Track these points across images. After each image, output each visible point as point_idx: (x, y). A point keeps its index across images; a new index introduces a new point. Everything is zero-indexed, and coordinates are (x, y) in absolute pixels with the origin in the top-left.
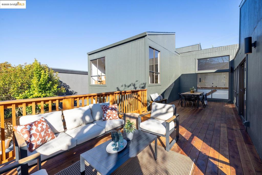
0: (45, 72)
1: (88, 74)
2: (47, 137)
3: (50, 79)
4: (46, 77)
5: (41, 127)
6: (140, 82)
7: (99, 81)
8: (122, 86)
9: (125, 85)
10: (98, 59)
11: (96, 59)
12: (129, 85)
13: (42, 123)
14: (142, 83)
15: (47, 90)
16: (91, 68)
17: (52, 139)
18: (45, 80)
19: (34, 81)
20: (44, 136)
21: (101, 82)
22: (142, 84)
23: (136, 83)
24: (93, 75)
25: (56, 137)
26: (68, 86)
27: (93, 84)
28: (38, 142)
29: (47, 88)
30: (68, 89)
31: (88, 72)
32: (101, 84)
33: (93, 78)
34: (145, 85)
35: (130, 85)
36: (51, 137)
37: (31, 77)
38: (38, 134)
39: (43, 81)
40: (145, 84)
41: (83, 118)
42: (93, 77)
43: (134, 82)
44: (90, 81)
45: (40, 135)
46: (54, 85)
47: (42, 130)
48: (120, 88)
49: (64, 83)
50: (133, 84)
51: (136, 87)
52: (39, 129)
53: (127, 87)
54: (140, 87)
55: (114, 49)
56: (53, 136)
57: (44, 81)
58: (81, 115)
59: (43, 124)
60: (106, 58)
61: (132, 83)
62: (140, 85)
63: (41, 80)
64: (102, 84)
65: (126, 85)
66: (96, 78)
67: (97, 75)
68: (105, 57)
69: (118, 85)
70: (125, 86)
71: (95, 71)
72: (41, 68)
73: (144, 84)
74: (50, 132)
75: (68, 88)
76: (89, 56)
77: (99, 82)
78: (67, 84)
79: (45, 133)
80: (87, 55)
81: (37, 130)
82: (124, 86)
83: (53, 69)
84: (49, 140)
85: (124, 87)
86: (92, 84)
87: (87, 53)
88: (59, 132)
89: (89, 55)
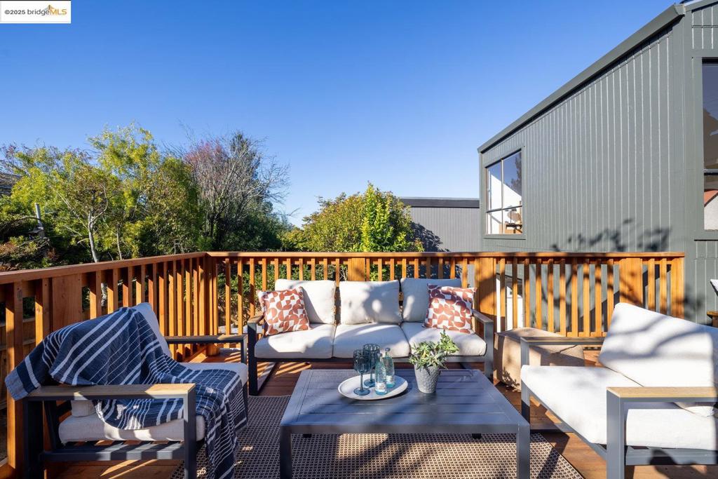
0: (384, 207)
1: (480, 206)
2: (291, 323)
3: (394, 220)
4: (386, 217)
5: (288, 302)
6: (639, 225)
8: (570, 240)
9: (580, 236)
10: (503, 159)
11: (500, 161)
12: (593, 235)
13: (293, 294)
14: (652, 228)
15: (385, 245)
16: (487, 187)
17: (301, 329)
18: (384, 224)
19: (364, 227)
20: (287, 319)
21: (518, 228)
22: (648, 234)
23: (622, 230)
24: (493, 208)
25: (309, 328)
26: (437, 237)
27: (494, 233)
28: (274, 324)
29: (386, 241)
30: (435, 245)
31: (478, 201)
32: (517, 233)
33: (492, 217)
34: (665, 239)
35: (599, 238)
36: (300, 325)
38: (279, 311)
39: (379, 225)
40: (664, 234)
41: (367, 305)
42: (493, 213)
43: (613, 227)
44: (482, 226)
45: (281, 314)
46: (399, 235)
47: (288, 306)
48: (562, 247)
49: (428, 231)
50: (612, 235)
51: (622, 243)
52: (284, 303)
53: (586, 243)
54: (640, 246)
55: (549, 118)
56: (304, 325)
57: (381, 226)
58: (364, 296)
59: (293, 298)
60: (524, 152)
61: (606, 231)
62: (640, 237)
64: (520, 233)
65: (583, 236)
66: (500, 216)
67: (500, 207)
68: (520, 150)
69: (558, 236)
70: (582, 240)
73: (658, 231)
74: (299, 315)
75: (436, 241)
76: (483, 155)
77: (512, 228)
78: (435, 234)
79: (290, 313)
80: (478, 155)
81: (279, 305)
82: (577, 242)
83: (402, 200)
84: (297, 329)
85: (575, 244)
86: (489, 233)
87: (478, 149)
88: (324, 322)
89: (483, 152)
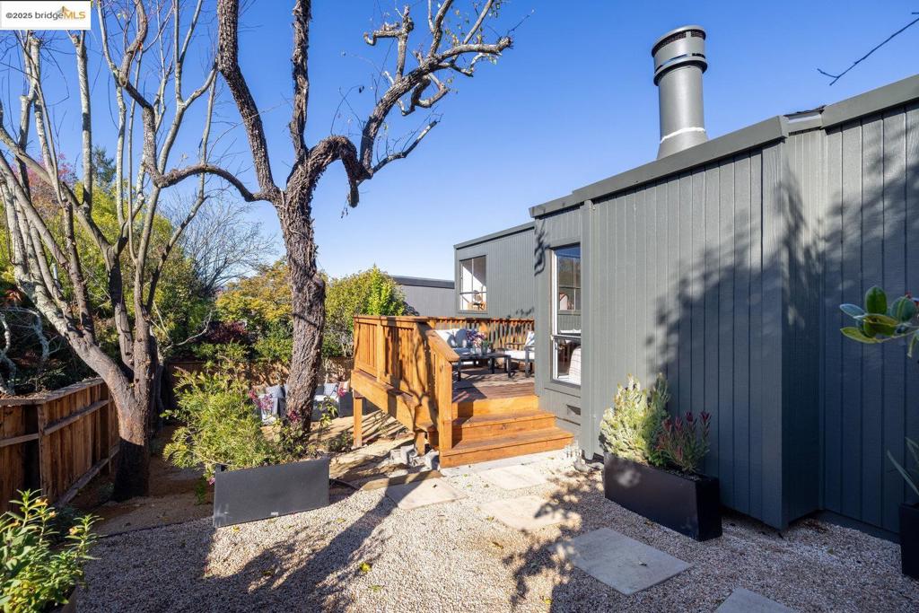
1: (455, 288)
7: (475, 304)
8: (516, 313)
10: (473, 258)
11: (470, 259)
16: (461, 276)
19: (375, 302)
24: (464, 291)
27: (464, 309)
31: (454, 284)
33: (463, 298)
35: (530, 311)
37: (369, 295)
42: (463, 295)
44: (457, 303)
49: (410, 307)
53: (524, 315)
55: (503, 242)
60: (488, 258)
63: (382, 298)
66: (469, 297)
67: (470, 291)
70: (522, 312)
71: (470, 282)
72: (383, 278)
76: (458, 251)
82: (520, 313)
85: (519, 315)
86: (462, 309)
